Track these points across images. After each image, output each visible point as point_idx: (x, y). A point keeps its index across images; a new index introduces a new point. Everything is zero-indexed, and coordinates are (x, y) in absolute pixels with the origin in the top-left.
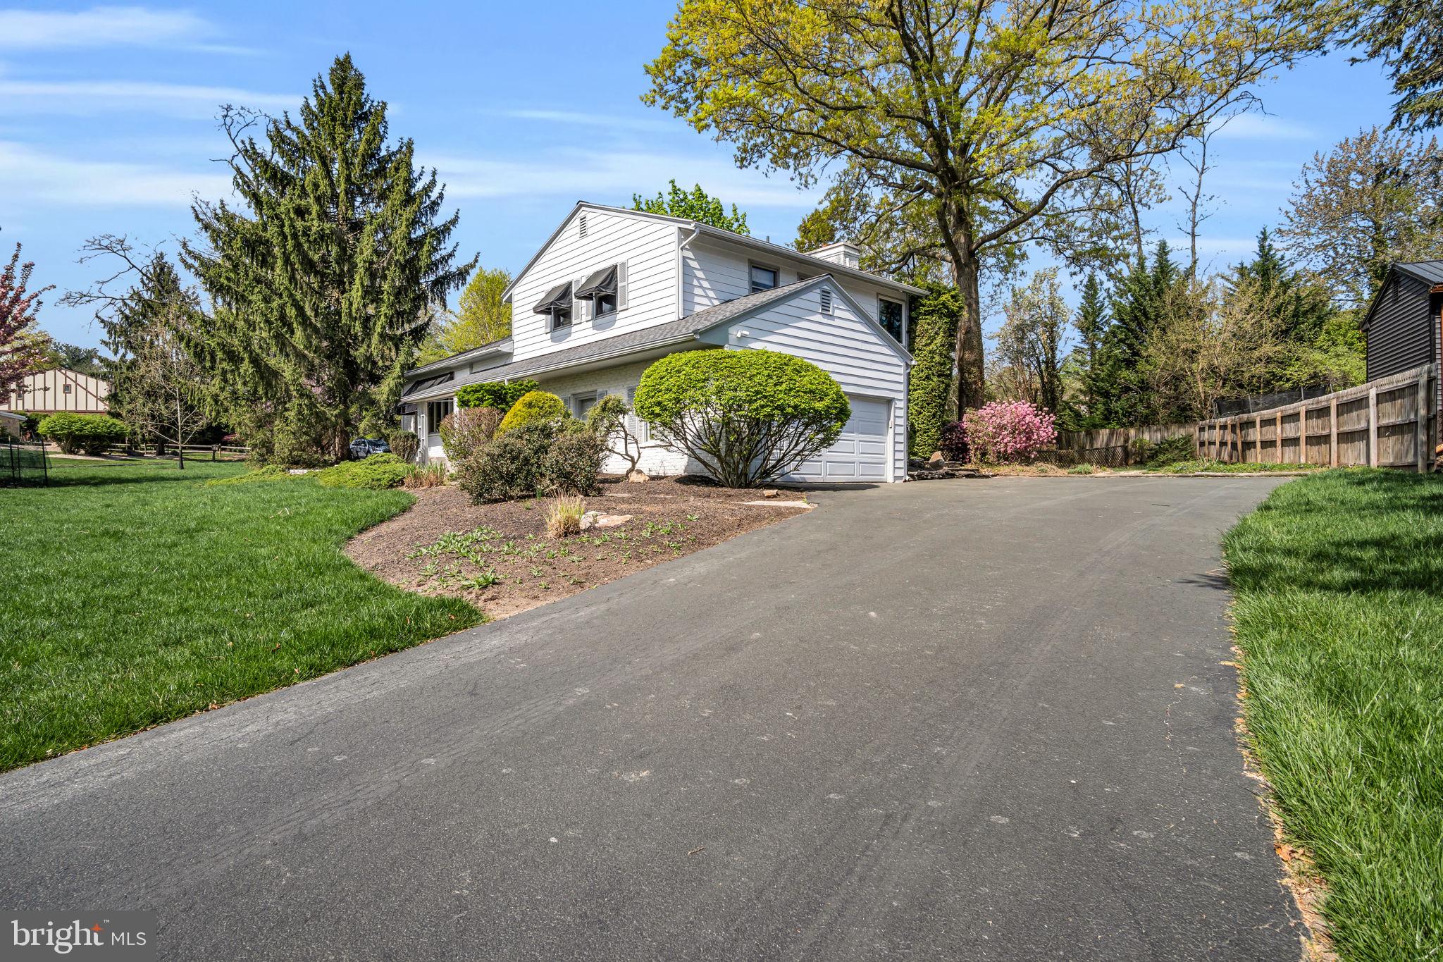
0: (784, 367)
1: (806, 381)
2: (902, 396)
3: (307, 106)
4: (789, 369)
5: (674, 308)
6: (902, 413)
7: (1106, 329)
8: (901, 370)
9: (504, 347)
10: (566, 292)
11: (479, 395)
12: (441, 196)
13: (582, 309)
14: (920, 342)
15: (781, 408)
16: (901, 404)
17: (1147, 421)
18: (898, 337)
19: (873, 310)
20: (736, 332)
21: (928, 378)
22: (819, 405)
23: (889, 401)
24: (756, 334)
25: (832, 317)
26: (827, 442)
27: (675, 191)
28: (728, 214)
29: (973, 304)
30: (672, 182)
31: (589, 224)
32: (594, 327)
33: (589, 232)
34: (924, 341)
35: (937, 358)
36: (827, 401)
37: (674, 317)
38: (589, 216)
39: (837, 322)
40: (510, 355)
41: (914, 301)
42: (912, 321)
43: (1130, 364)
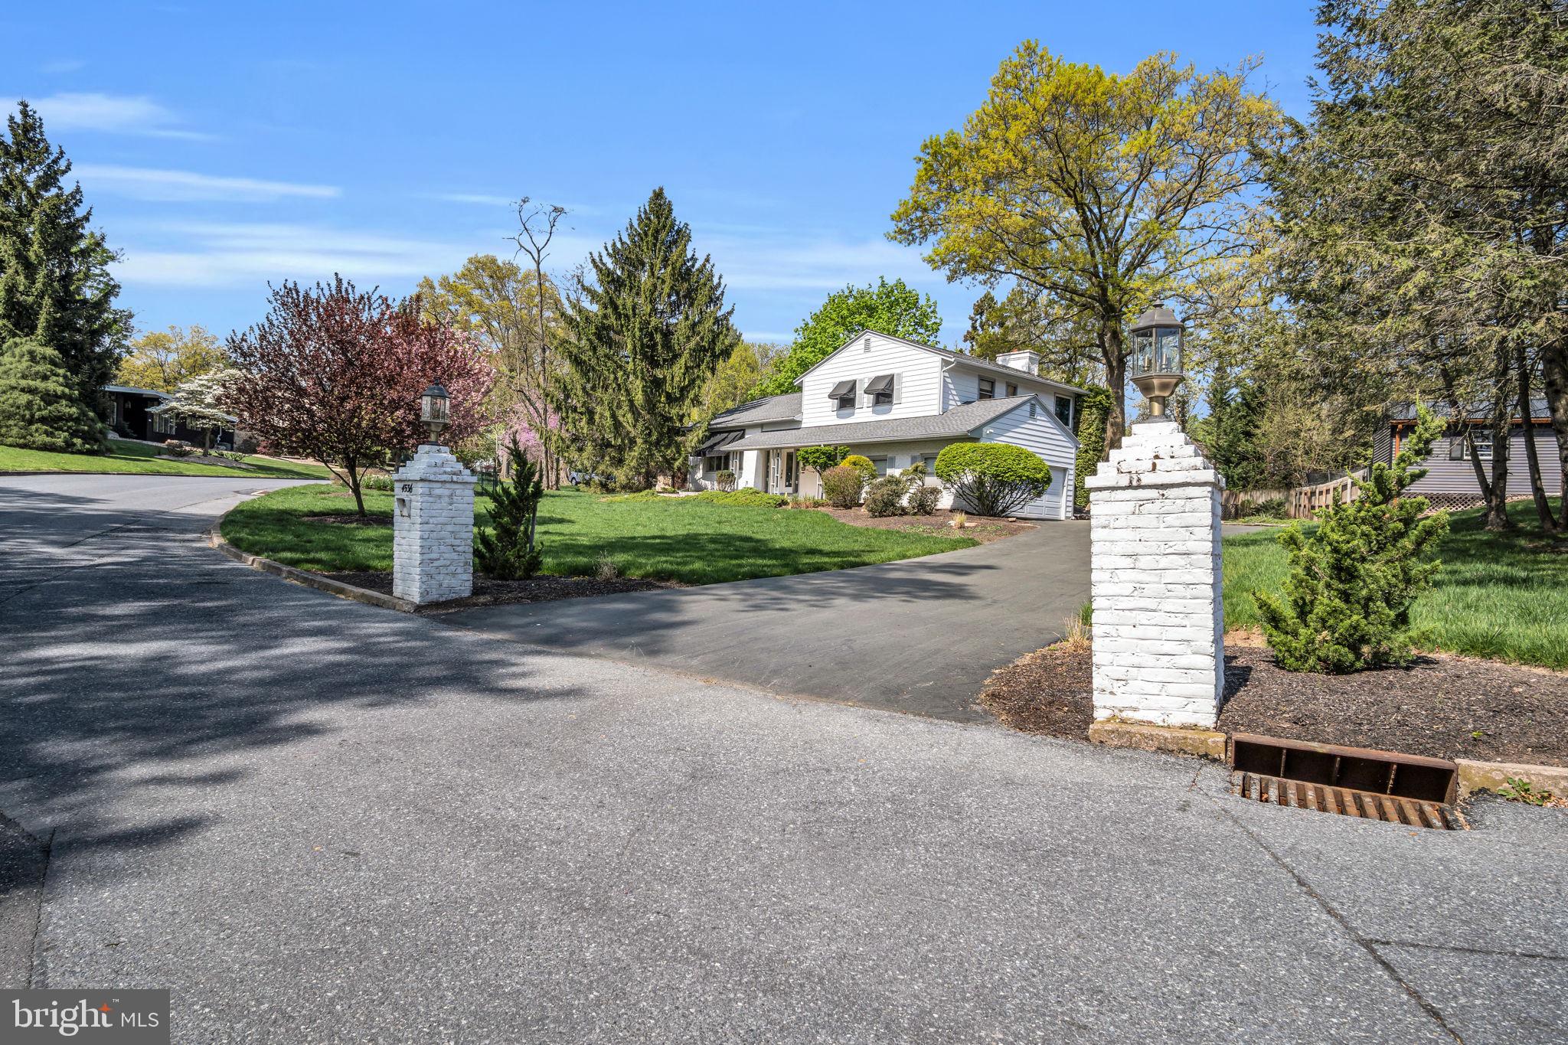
0: (1020, 455)
1: (1030, 464)
2: (1073, 467)
3: (631, 226)
4: (1023, 456)
5: (936, 407)
6: (1072, 477)
7: (1233, 404)
8: (1073, 451)
9: (797, 418)
10: (853, 386)
11: (817, 455)
12: (722, 293)
13: (864, 400)
14: (1083, 426)
15: (1020, 477)
16: (1072, 472)
17: (1259, 485)
18: (1067, 424)
19: (1051, 405)
20: (988, 430)
21: (1086, 451)
22: (1039, 476)
23: (1065, 470)
24: (998, 431)
25: (1036, 420)
26: (1039, 495)
27: (883, 285)
28: (922, 302)
29: (1120, 399)
30: (882, 277)
31: (872, 345)
32: (874, 412)
33: (872, 349)
34: (1085, 426)
35: (1093, 438)
36: (1042, 474)
37: (936, 413)
38: (873, 339)
39: (1038, 423)
40: (800, 422)
41: (1079, 397)
42: (1078, 412)
43: (1248, 435)
